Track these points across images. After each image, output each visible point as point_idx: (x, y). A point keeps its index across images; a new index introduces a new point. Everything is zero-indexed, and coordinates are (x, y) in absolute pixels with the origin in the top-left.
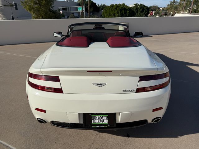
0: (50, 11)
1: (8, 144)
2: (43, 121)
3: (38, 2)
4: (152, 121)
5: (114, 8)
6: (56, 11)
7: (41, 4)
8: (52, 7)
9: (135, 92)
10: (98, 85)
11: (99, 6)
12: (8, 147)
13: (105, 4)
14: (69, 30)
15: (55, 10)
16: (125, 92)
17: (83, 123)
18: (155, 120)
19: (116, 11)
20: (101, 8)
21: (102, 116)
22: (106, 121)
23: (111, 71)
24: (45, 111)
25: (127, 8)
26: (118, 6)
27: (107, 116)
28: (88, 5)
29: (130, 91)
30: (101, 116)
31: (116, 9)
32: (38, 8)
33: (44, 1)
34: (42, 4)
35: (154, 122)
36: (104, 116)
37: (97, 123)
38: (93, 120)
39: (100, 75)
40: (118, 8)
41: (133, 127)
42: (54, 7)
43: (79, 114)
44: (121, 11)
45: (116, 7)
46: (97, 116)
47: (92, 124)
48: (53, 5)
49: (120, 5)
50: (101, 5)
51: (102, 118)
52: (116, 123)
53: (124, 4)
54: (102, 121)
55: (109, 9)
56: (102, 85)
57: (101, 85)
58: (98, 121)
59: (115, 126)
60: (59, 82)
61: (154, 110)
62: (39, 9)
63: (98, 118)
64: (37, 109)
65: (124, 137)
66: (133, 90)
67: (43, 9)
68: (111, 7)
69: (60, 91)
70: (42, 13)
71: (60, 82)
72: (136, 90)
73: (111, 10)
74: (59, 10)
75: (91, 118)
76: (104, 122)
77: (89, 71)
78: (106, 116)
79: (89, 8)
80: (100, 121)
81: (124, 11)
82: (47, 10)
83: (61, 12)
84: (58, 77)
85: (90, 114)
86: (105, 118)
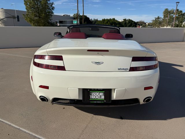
0: (48, 23)
1: (10, 123)
3: (38, 15)
4: (144, 101)
5: (105, 22)
6: (54, 23)
7: (41, 17)
8: (50, 20)
9: (128, 71)
10: (96, 63)
11: (92, 20)
12: (10, 125)
13: (97, 19)
14: (67, 31)
15: (53, 22)
16: (120, 71)
17: (82, 99)
18: (146, 99)
20: (94, 22)
21: (99, 93)
22: (103, 97)
24: (48, 87)
25: (117, 22)
26: (109, 21)
27: (104, 92)
28: (82, 19)
29: (124, 69)
30: (98, 92)
31: (107, 22)
32: (37, 20)
33: (44, 14)
34: (42, 17)
35: (146, 102)
36: (101, 93)
37: (95, 99)
38: (91, 96)
39: (98, 54)
40: (109, 22)
41: (126, 105)
42: (52, 19)
43: (79, 89)
45: (107, 21)
46: (95, 92)
47: (90, 99)
48: (51, 18)
49: (110, 19)
50: (94, 19)
51: (99, 94)
52: (112, 100)
53: (114, 19)
54: (99, 97)
55: (101, 23)
56: (100, 63)
58: (96, 97)
59: (110, 102)
60: (62, 61)
61: (146, 89)
62: (38, 21)
63: (95, 94)
64: (41, 86)
65: (118, 119)
66: (127, 69)
67: (42, 21)
68: (103, 21)
69: (62, 68)
70: (41, 24)
72: (129, 68)
74: (57, 22)
75: (90, 94)
76: (101, 98)
77: (89, 50)
78: (103, 93)
79: (83, 22)
80: (97, 97)
81: (114, 24)
82: (46, 22)
83: (58, 24)
84: (62, 56)
85: (89, 90)
86: (101, 94)
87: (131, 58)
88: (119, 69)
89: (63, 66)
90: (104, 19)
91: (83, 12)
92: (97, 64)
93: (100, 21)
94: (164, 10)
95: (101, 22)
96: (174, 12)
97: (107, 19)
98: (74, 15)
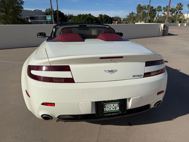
0: (18, 19)
2: (50, 117)
3: (4, 10)
4: (154, 106)
5: (82, 17)
6: (25, 19)
7: (8, 12)
8: (20, 16)
9: (143, 77)
10: (109, 71)
11: (66, 16)
13: (72, 15)
15: (23, 18)
17: (95, 113)
18: (157, 104)
19: (84, 21)
20: (69, 18)
21: (114, 104)
22: (118, 108)
23: (122, 57)
24: (54, 104)
25: (93, 18)
26: (85, 16)
27: (119, 102)
28: (56, 14)
29: (138, 76)
30: (112, 104)
31: (83, 18)
32: (4, 16)
33: (12, 9)
34: (10, 12)
35: (156, 106)
36: (116, 103)
37: (109, 111)
38: (104, 109)
40: (85, 18)
42: (22, 15)
44: (88, 21)
45: (83, 17)
46: (109, 104)
47: (104, 112)
48: (20, 14)
49: (86, 15)
50: (68, 15)
51: (114, 105)
52: (127, 109)
53: (90, 15)
54: (114, 109)
57: (112, 71)
58: (110, 109)
59: (126, 112)
61: (159, 93)
62: (6, 17)
63: (109, 105)
65: (127, 126)
66: (141, 75)
67: (10, 17)
68: (79, 17)
69: (71, 80)
70: (10, 21)
71: (70, 71)
72: (143, 74)
73: (78, 19)
74: (28, 19)
75: (103, 106)
76: (115, 109)
77: (101, 58)
78: (117, 103)
80: (111, 109)
81: (91, 20)
82: (15, 19)
83: (30, 21)
84: (69, 66)
85: (102, 102)
86: (116, 105)
87: (144, 64)
88: (133, 76)
89: (72, 77)
90: (80, 14)
91: (57, 7)
92: (111, 72)
93: (76, 16)
94: (137, 6)
95: (77, 17)
96: (146, 7)
97: (83, 15)
98: (47, 10)
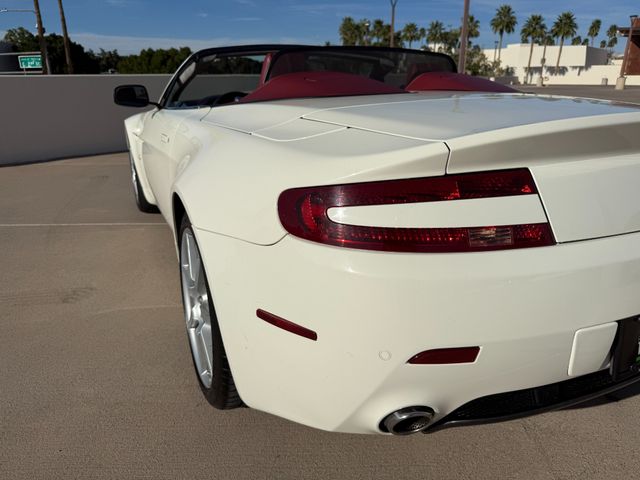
5: (156, 61)
11: (93, 55)
13: (115, 51)
20: (104, 62)
26: (169, 57)
38: (639, 344)
45: (161, 58)
47: (637, 360)
49: (174, 51)
50: (100, 52)
53: (187, 50)
55: (140, 64)
60: (536, 195)
68: (147, 59)
84: (527, 170)
89: (545, 221)
90: (150, 50)
93: (136, 57)
94: (342, 22)
95: (139, 60)
96: (371, 28)
97: (161, 51)
98: (11, 33)
